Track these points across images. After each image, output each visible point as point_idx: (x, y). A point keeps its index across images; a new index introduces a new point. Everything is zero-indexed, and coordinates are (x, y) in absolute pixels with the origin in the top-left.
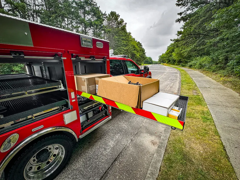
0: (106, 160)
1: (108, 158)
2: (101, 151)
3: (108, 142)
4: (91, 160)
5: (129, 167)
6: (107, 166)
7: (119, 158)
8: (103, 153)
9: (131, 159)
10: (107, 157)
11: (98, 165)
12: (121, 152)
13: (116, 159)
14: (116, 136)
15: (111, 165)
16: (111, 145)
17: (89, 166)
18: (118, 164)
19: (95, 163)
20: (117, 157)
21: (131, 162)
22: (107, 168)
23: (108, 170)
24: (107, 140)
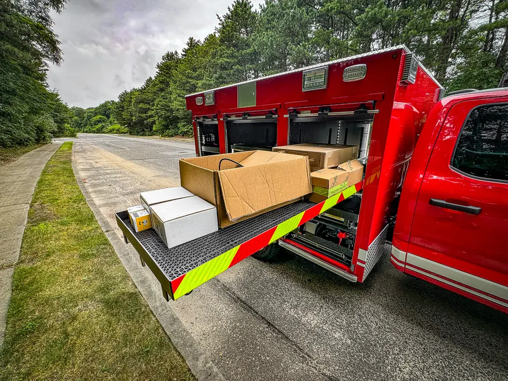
0: (272, 308)
1: (275, 311)
2: (291, 300)
3: (315, 312)
5: (251, 348)
6: (260, 310)
7: (274, 331)
9: (268, 358)
10: (277, 309)
12: (287, 338)
13: (272, 326)
15: (261, 316)
16: (306, 318)
18: (261, 329)
20: (276, 328)
21: (261, 357)
22: (256, 309)
23: (254, 311)
24: (322, 310)
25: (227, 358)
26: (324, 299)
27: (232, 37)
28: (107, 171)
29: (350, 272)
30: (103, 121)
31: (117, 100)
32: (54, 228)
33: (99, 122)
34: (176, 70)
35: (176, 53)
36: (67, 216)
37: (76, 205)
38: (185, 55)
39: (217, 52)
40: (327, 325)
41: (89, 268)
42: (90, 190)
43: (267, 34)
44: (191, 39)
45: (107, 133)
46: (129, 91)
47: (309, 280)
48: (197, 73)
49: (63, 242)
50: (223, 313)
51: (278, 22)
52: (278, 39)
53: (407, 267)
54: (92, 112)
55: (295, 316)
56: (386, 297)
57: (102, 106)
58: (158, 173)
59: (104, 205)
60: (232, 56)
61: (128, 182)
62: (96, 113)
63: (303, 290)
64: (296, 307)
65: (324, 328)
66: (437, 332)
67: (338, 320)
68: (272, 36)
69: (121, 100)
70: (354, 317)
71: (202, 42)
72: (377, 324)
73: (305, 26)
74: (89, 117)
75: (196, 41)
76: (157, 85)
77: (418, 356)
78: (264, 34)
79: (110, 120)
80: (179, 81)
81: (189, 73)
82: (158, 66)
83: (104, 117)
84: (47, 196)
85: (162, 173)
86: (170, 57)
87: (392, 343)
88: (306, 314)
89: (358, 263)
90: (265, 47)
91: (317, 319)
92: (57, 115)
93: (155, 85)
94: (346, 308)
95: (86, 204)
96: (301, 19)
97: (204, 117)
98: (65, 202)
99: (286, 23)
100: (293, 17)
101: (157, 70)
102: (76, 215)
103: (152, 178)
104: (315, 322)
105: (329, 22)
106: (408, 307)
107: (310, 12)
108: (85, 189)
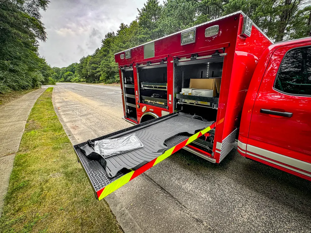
0: (164, 180)
1: (166, 181)
5: (150, 201)
6: (157, 180)
7: (164, 192)
9: (160, 208)
12: (172, 196)
15: (158, 184)
16: (185, 186)
18: (157, 191)
19: (163, 171)
21: (155, 206)
22: (155, 180)
23: (153, 181)
24: (195, 181)
25: (135, 207)
26: (197, 175)
27: (146, 22)
28: (72, 103)
29: (212, 157)
30: (71, 75)
31: (79, 62)
32: (39, 133)
33: (69, 75)
34: (113, 43)
35: (113, 33)
36: (47, 127)
37: (53, 121)
38: (119, 34)
39: (137, 31)
40: (197, 190)
41: (57, 155)
42: (62, 113)
43: (168, 19)
44: (122, 24)
45: (73, 82)
46: (86, 57)
47: (188, 164)
48: (126, 44)
49: (44, 141)
50: (135, 182)
51: (174, 11)
52: (175, 22)
53: (247, 153)
54: (64, 70)
55: (178, 184)
56: (236, 174)
57: (70, 66)
58: (102, 104)
59: (69, 122)
60: (146, 33)
61: (84, 109)
62: (67, 71)
63: (184, 169)
64: (179, 179)
65: (195, 191)
66: (268, 196)
67: (205, 187)
68: (170, 20)
69: (82, 63)
70: (215, 186)
71: (129, 26)
72: (229, 190)
73: (191, 13)
74: (63, 73)
75: (125, 25)
76: (102, 52)
77: (254, 209)
78: (166, 19)
79: (75, 74)
80: (115, 50)
81: (121, 45)
82: (103, 41)
83: (72, 73)
84: (37, 117)
85: (104, 104)
86: (109, 35)
87: (238, 201)
88: (185, 183)
89: (216, 151)
90: (166, 27)
91: (191, 186)
92: (44, 72)
93: (101, 53)
94: (210, 180)
95: (58, 121)
96: (189, 9)
97: (125, 66)
98: (46, 120)
99: (179, 12)
100: (184, 7)
101: (102, 44)
102: (52, 126)
103: (98, 107)
104: (190, 188)
105: (206, 10)
106: (250, 180)
107: (194, 4)
108: (59, 113)
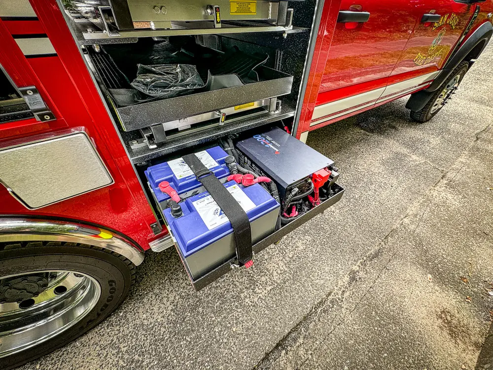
0: (248, 329)
1: (255, 325)
2: (238, 284)
3: (266, 257)
4: (200, 309)
7: (295, 340)
8: (242, 295)
10: (251, 320)
11: (218, 341)
12: (305, 318)
13: (284, 340)
14: (297, 239)
15: (263, 360)
16: (275, 273)
17: (188, 333)
19: (211, 326)
20: (290, 333)
55: (269, 288)
88: (267, 269)
